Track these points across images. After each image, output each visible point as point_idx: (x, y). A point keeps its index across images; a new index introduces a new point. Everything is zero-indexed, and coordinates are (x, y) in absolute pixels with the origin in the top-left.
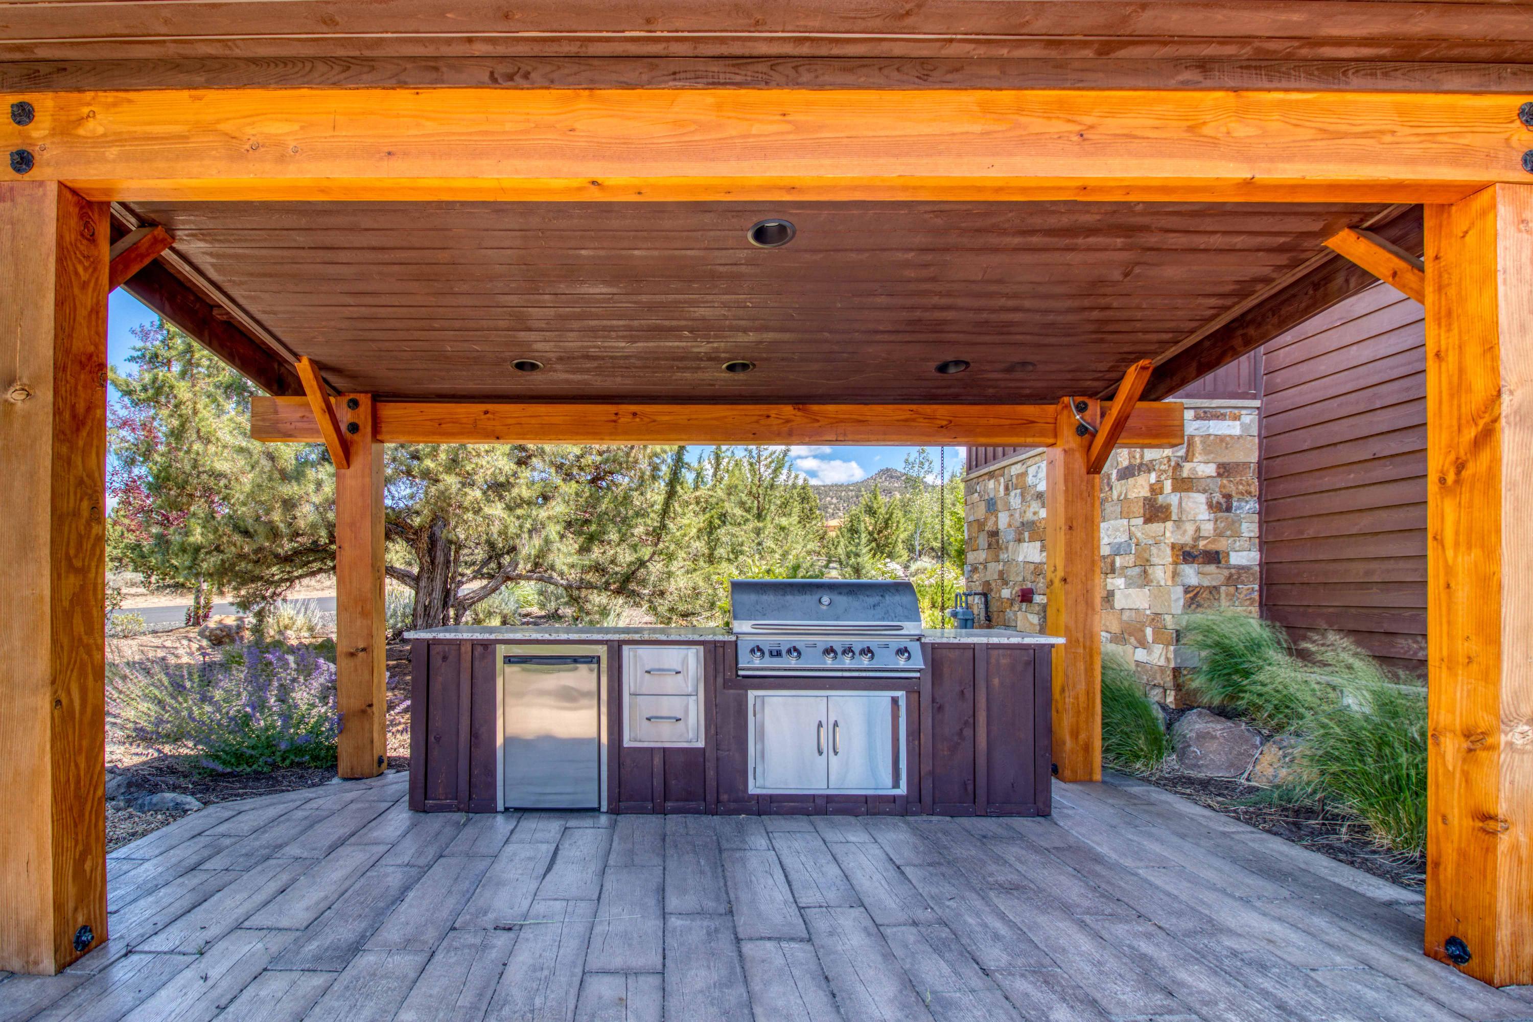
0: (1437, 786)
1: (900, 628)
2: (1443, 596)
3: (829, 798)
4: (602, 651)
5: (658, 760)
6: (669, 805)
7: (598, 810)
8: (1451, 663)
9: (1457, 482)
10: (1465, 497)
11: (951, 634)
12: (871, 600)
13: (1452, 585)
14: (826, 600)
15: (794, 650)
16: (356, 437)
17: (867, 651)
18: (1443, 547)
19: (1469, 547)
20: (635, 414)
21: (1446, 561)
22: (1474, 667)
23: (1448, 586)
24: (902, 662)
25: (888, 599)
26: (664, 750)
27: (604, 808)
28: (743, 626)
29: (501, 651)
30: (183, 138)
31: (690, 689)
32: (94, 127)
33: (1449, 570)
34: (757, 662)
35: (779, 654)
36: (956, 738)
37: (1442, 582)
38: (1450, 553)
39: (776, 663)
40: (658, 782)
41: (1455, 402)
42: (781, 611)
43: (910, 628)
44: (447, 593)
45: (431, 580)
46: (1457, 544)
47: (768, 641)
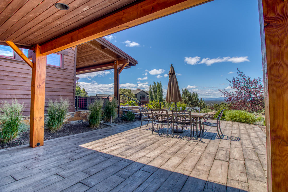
0: (35, 125)
2: (37, 101)
8: (38, 109)
9: (40, 87)
10: (41, 89)
13: (39, 99)
18: (37, 95)
19: (41, 95)
21: (38, 97)
22: (41, 109)
23: (38, 100)
33: (38, 98)
37: (37, 99)
38: (38, 96)
41: (40, 78)
46: (39, 95)
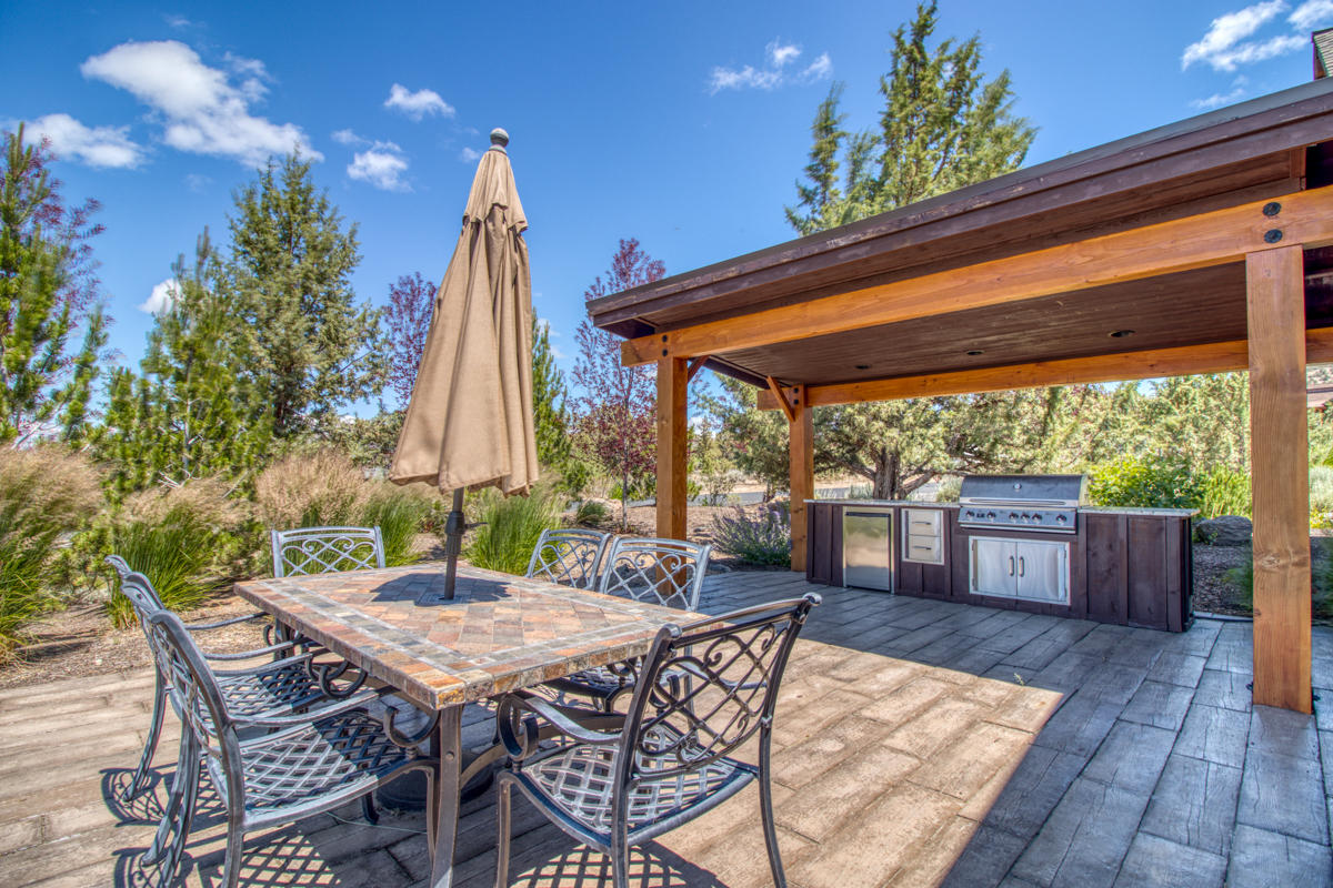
1: (1063, 503)
3: (1017, 602)
4: (891, 511)
5: (919, 570)
6: (926, 594)
7: (889, 592)
11: (1098, 508)
12: (1047, 486)
14: (1017, 486)
15: (992, 514)
16: (798, 406)
17: (1039, 517)
20: (935, 380)
24: (1061, 524)
25: (1060, 485)
26: (923, 565)
27: (893, 592)
28: (965, 500)
29: (845, 509)
30: (701, 340)
31: (936, 533)
32: (681, 340)
34: (971, 519)
35: (983, 516)
36: (1105, 574)
39: (980, 521)
40: (919, 580)
42: (989, 492)
43: (1070, 503)
44: (893, 484)
45: (883, 475)
47: (977, 508)
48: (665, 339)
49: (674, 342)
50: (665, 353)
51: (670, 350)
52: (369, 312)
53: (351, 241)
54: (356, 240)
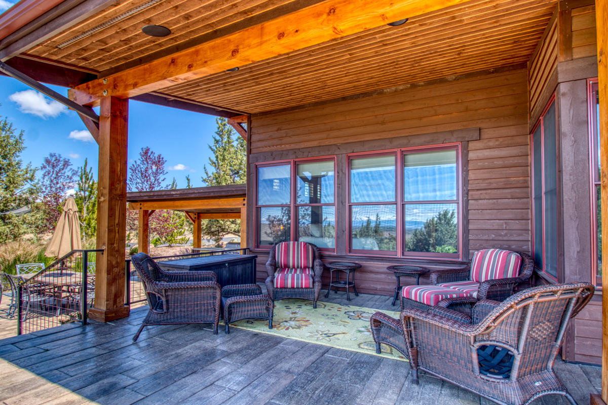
48: (141, 204)
49: (143, 206)
50: (141, 208)
51: (142, 208)
52: (29, 169)
53: (20, 139)
54: (23, 138)
